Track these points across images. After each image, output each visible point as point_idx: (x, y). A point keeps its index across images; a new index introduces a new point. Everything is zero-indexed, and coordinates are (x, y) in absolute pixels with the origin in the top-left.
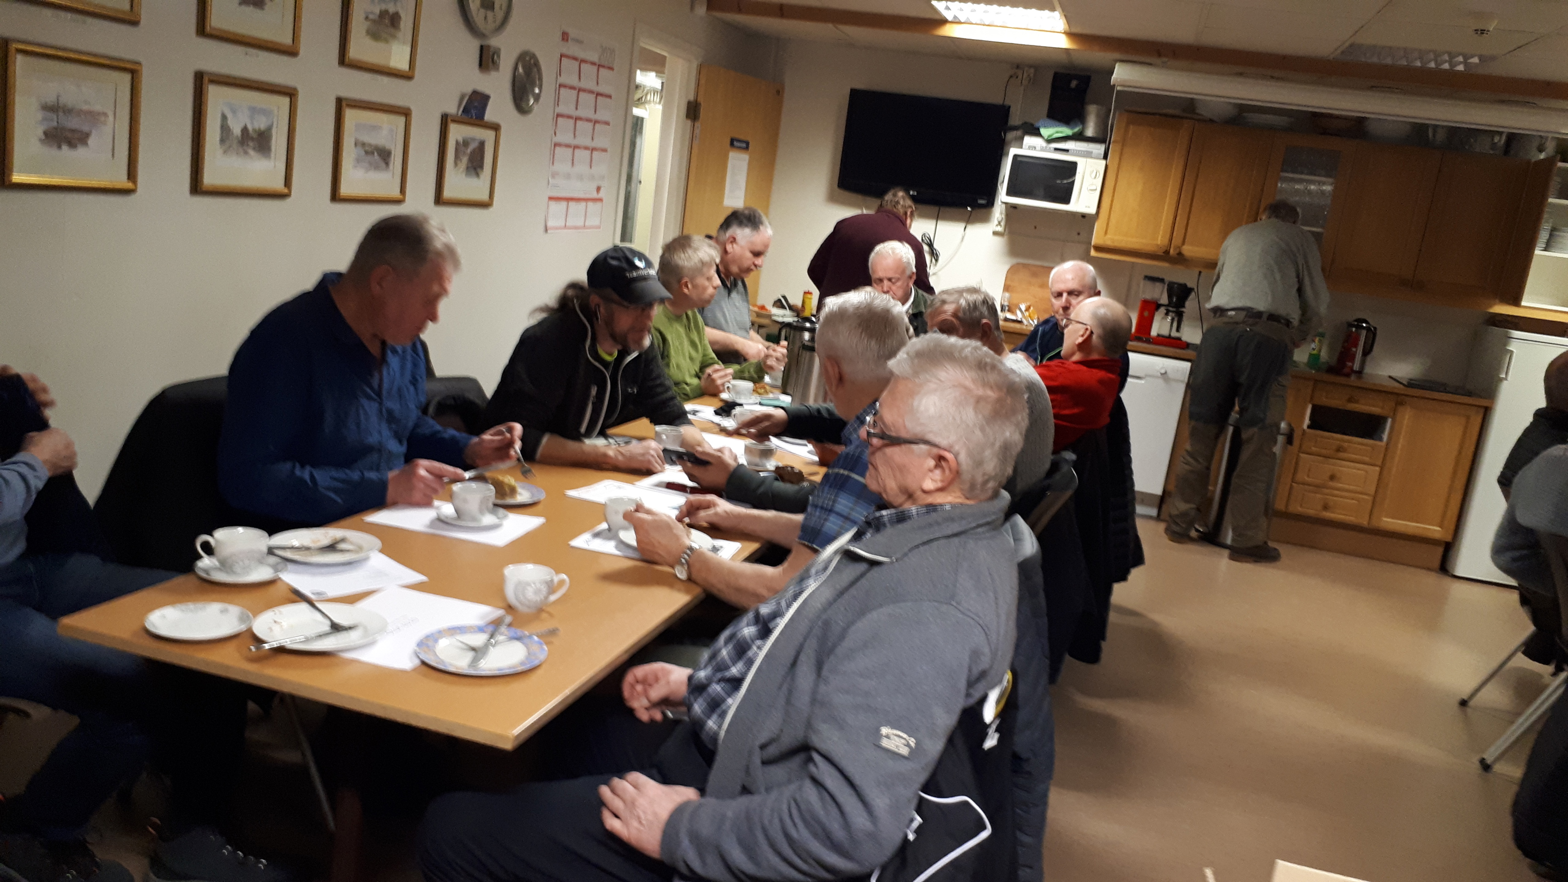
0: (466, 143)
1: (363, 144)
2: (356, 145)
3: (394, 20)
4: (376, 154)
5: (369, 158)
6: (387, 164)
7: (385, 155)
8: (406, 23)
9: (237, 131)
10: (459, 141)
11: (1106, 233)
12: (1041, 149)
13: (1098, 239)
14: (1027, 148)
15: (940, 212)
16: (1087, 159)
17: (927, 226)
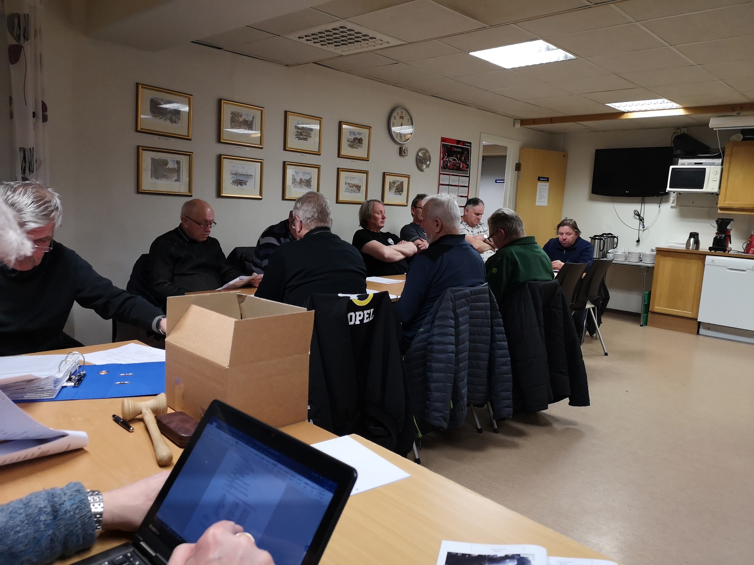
0: (394, 183)
1: (349, 184)
2: (345, 184)
3: (360, 141)
4: (354, 187)
5: (351, 188)
6: (359, 191)
7: (358, 187)
8: (365, 142)
9: (298, 180)
10: (391, 182)
11: (725, 201)
12: (688, 164)
13: (721, 204)
14: (680, 165)
15: (643, 200)
16: (711, 166)
17: (637, 207)
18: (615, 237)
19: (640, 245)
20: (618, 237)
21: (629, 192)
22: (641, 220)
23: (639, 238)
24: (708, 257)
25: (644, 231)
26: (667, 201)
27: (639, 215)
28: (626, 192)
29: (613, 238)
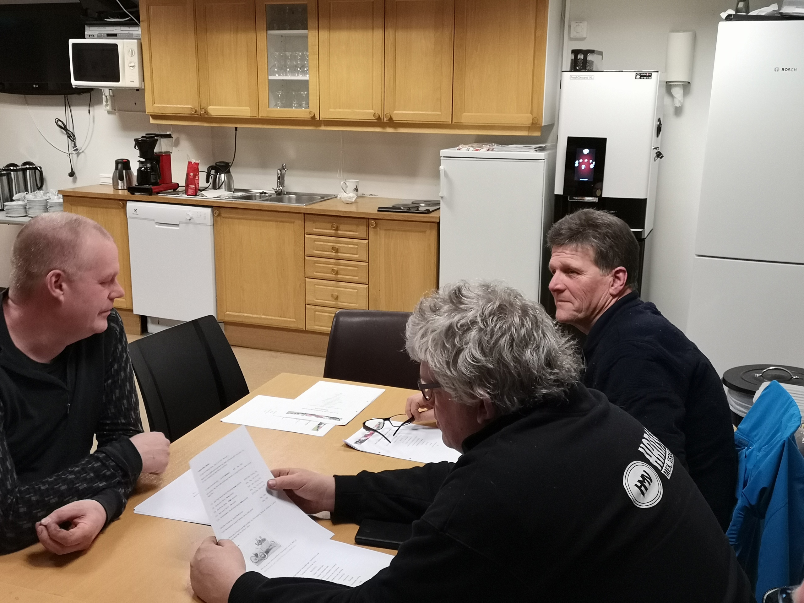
11: (154, 103)
12: (98, 36)
13: (150, 108)
14: (88, 37)
15: (66, 100)
16: (124, 40)
17: (59, 112)
18: (36, 168)
19: (78, 180)
20: (41, 168)
21: (37, 86)
22: (71, 136)
23: (72, 168)
24: (129, 205)
25: (78, 154)
26: (100, 102)
27: (64, 128)
28: (34, 86)
29: (34, 171)
